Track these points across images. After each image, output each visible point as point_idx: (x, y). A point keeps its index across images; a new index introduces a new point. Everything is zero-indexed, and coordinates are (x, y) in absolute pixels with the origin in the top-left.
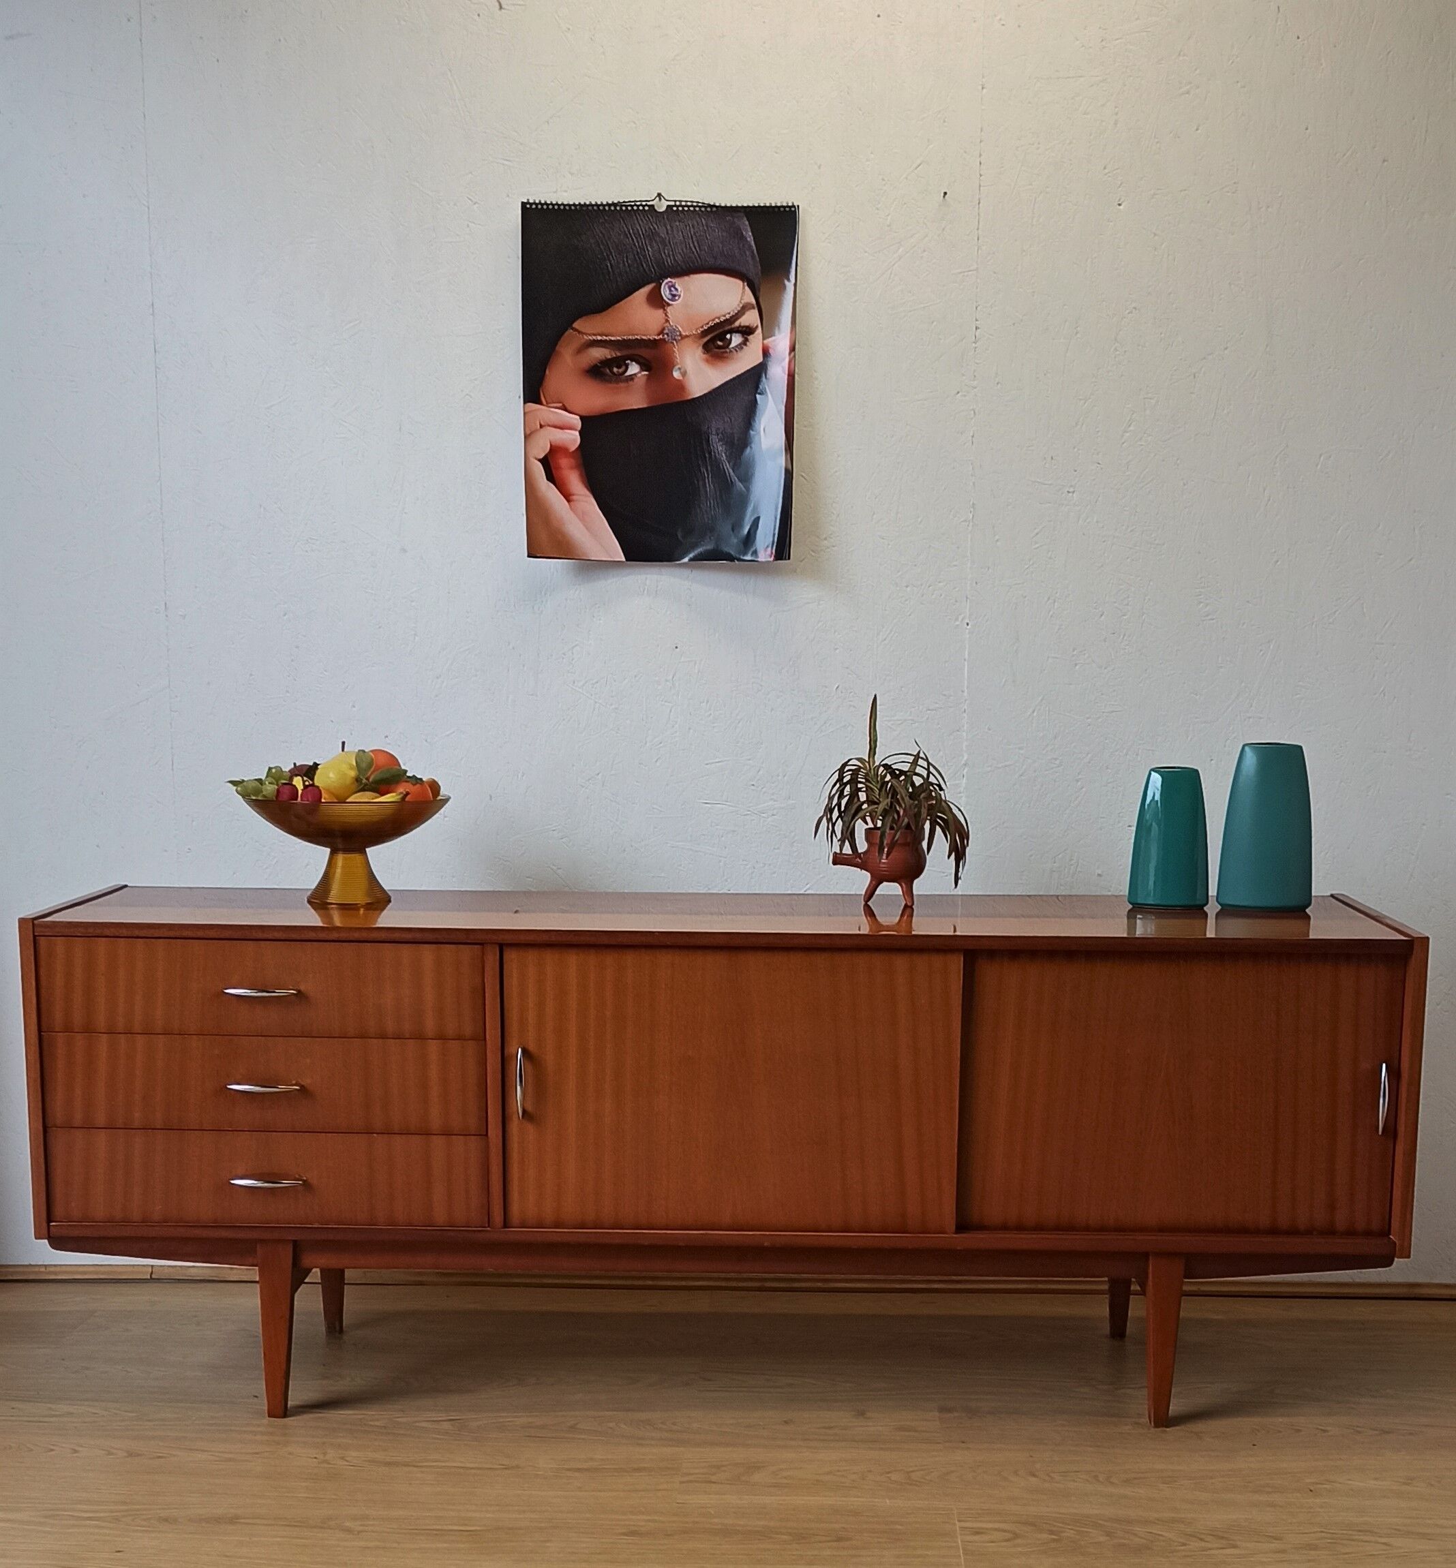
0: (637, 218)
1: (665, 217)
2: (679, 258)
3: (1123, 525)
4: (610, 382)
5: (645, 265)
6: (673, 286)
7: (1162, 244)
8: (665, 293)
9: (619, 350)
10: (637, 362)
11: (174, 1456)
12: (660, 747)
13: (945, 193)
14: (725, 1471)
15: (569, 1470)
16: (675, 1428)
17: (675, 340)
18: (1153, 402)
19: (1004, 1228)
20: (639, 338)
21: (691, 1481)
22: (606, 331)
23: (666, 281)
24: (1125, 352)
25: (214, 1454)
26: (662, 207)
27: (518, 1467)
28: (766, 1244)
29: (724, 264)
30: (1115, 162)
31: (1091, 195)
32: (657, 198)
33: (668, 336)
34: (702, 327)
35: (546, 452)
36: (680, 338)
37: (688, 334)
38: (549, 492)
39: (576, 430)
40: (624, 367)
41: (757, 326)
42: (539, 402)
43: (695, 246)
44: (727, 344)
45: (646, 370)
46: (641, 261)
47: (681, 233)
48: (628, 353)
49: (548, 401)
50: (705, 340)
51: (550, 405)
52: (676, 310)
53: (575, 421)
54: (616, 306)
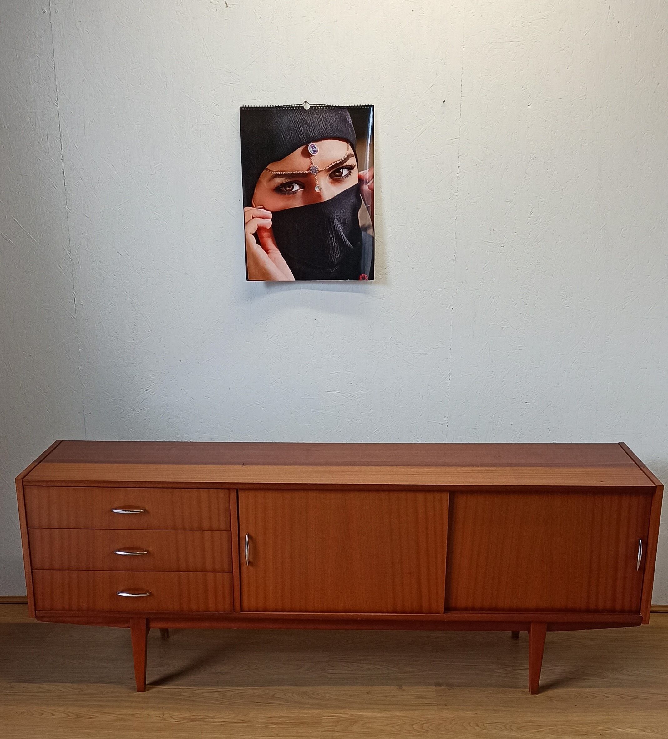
0: (296, 114)
1: (309, 112)
2: (316, 132)
4: (285, 194)
5: (300, 137)
6: (314, 146)
8: (310, 150)
9: (289, 179)
10: (298, 185)
11: (97, 717)
12: (308, 366)
13: (444, 101)
14: (341, 724)
17: (315, 173)
18: (542, 203)
19: (466, 609)
20: (298, 172)
22: (282, 169)
23: (310, 144)
24: (529, 178)
25: (115, 715)
26: (307, 107)
27: (249, 721)
29: (339, 135)
30: (527, 85)
31: (515, 101)
32: (305, 103)
33: (312, 171)
34: (329, 166)
35: (256, 230)
36: (318, 172)
37: (321, 170)
38: (258, 249)
39: (270, 219)
40: (292, 187)
41: (355, 165)
42: (252, 206)
43: (324, 126)
44: (341, 174)
45: (303, 189)
46: (298, 135)
47: (317, 120)
48: (293, 180)
49: (256, 205)
50: (330, 172)
51: (257, 207)
52: (316, 159)
53: (269, 214)
54: (287, 157)
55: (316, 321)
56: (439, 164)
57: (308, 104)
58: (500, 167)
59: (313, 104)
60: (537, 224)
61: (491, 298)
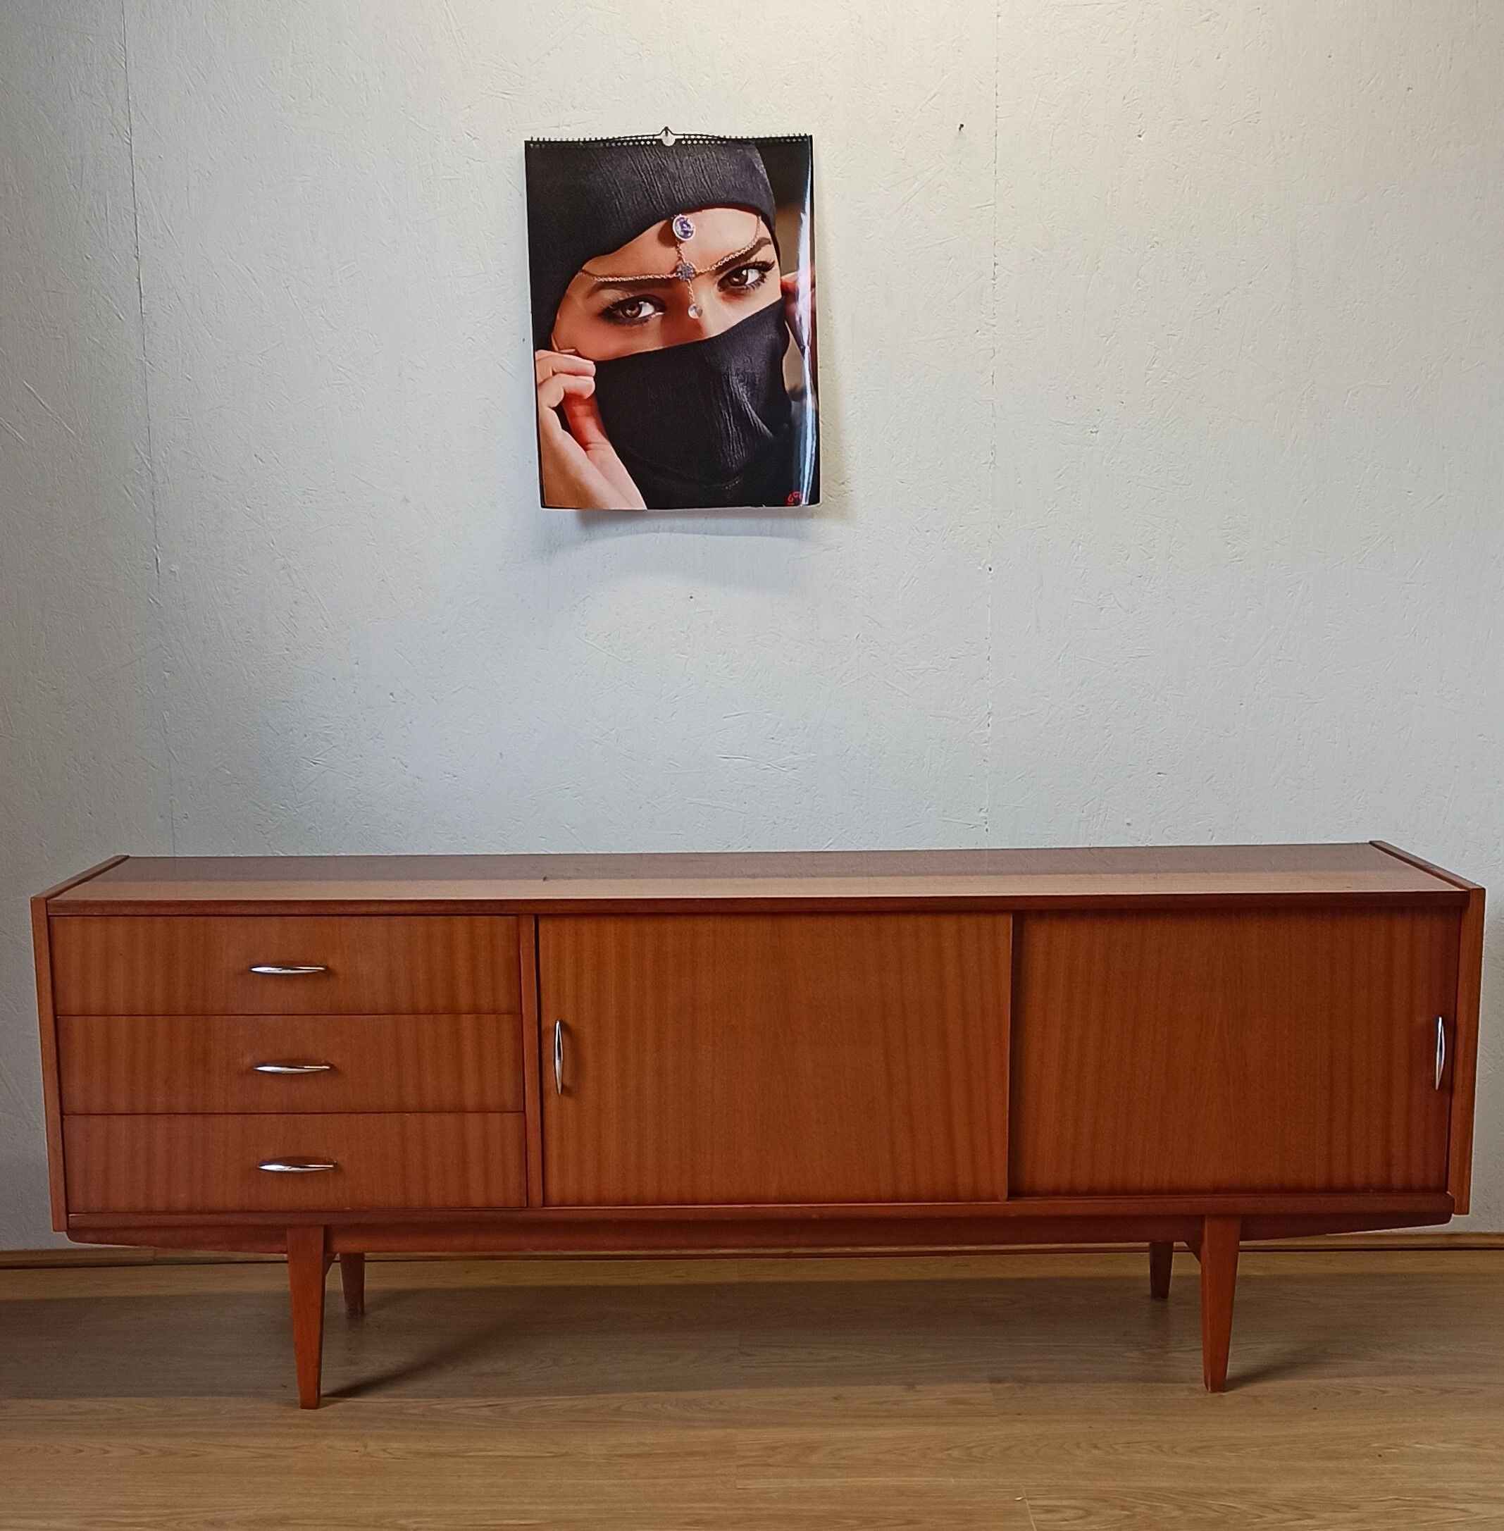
0: (645, 155)
1: (674, 151)
2: (689, 193)
3: (1148, 465)
4: (622, 324)
5: (655, 202)
6: (685, 222)
7: (1184, 176)
8: (677, 229)
9: (632, 291)
10: (652, 303)
11: (209, 1453)
12: (677, 701)
13: (962, 126)
14: (780, 1453)
15: (620, 1456)
16: (723, 1407)
17: (690, 278)
18: (1177, 338)
19: (1056, 1193)
20: (651, 277)
21: (747, 1465)
22: (618, 272)
23: (678, 217)
24: (1147, 287)
25: (252, 1450)
26: (669, 141)
27: (566, 1454)
28: (814, 1216)
29: (739, 199)
30: (1134, 92)
31: (1110, 126)
32: (664, 133)
33: (682, 274)
34: (717, 264)
35: (560, 401)
36: (694, 276)
37: (702, 271)
38: (565, 442)
39: (591, 376)
40: (637, 309)
41: (774, 262)
42: (550, 348)
43: (706, 181)
44: (743, 281)
45: (660, 311)
46: (651, 198)
47: (690, 168)
48: (641, 294)
49: (561, 347)
50: (721, 277)
51: (562, 351)
52: (689, 249)
53: (589, 367)
54: (626, 245)
55: (692, 600)
56: (952, 259)
57: (672, 133)
58: (1084, 264)
59: (682, 133)
60: (1166, 385)
61: (1074, 544)
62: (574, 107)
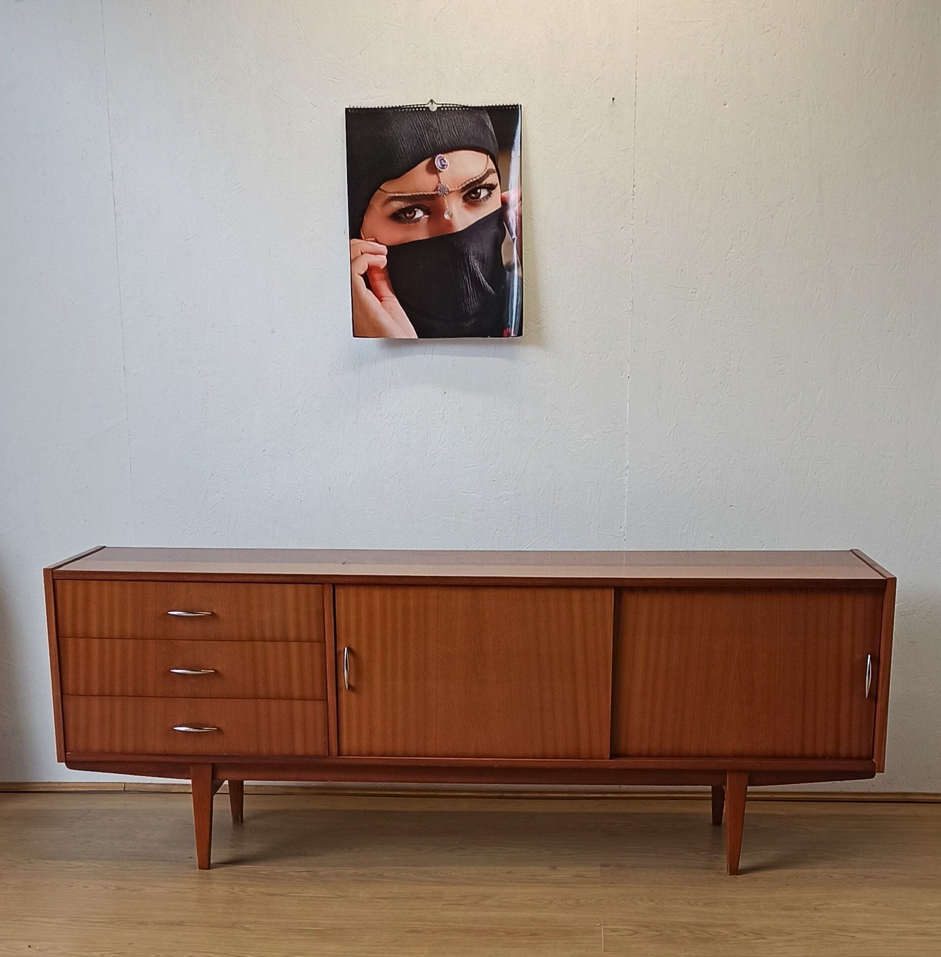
0: (419, 117)
1: (436, 114)
2: (446, 140)
3: (726, 314)
4: (404, 222)
5: (424, 147)
6: (443, 159)
7: (752, 131)
8: (438, 164)
9: (410, 202)
10: (422, 210)
11: (143, 889)
12: (435, 457)
13: (613, 99)
14: (469, 899)
16: (441, 875)
17: (445, 194)
18: (746, 233)
19: (640, 756)
20: (422, 193)
21: (448, 904)
22: (401, 190)
23: (438, 156)
24: (728, 201)
25: (168, 889)
26: (434, 108)
27: (347, 896)
28: (496, 766)
29: (475, 144)
30: (722, 77)
31: (706, 99)
32: (430, 103)
33: (440, 192)
34: (462, 185)
35: (366, 270)
36: (448, 193)
37: (453, 190)
38: (368, 295)
39: (384, 255)
40: (413, 213)
41: (497, 184)
42: (360, 238)
43: (456, 133)
44: (477, 197)
45: (427, 215)
46: (422, 145)
47: (446, 125)
48: (416, 204)
49: (367, 237)
50: (464, 193)
51: (367, 239)
52: (444, 175)
53: (383, 249)
54: (406, 174)
55: (446, 394)
56: (607, 183)
57: (435, 103)
58: (689, 186)
60: (739, 262)
61: (681, 362)
62: (376, 87)
